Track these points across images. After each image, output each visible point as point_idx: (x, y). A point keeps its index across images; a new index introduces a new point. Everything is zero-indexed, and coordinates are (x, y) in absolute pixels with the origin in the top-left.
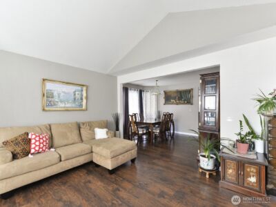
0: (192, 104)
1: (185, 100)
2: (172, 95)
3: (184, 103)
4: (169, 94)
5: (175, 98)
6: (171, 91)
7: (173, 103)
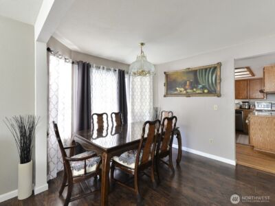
0: (219, 96)
1: (204, 88)
2: (180, 80)
3: (203, 94)
4: (174, 77)
5: (184, 85)
6: (176, 72)
7: (180, 94)
